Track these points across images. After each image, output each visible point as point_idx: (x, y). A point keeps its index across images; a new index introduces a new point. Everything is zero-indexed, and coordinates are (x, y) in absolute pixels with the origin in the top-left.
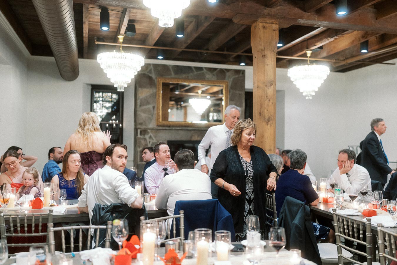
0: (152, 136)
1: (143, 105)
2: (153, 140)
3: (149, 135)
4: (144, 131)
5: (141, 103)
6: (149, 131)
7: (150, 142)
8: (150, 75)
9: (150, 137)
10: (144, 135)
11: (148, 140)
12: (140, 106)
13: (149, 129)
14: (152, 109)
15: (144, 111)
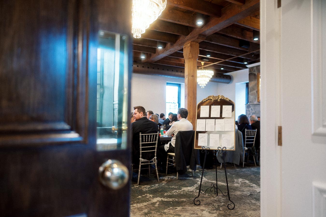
0: (253, 109)
1: (252, 91)
2: (253, 111)
3: (251, 108)
4: (249, 106)
5: (250, 90)
6: (251, 106)
7: (251, 112)
8: (254, 73)
9: (252, 109)
10: (249, 108)
11: (251, 111)
12: (250, 92)
13: (251, 105)
14: (256, 93)
15: (252, 95)
